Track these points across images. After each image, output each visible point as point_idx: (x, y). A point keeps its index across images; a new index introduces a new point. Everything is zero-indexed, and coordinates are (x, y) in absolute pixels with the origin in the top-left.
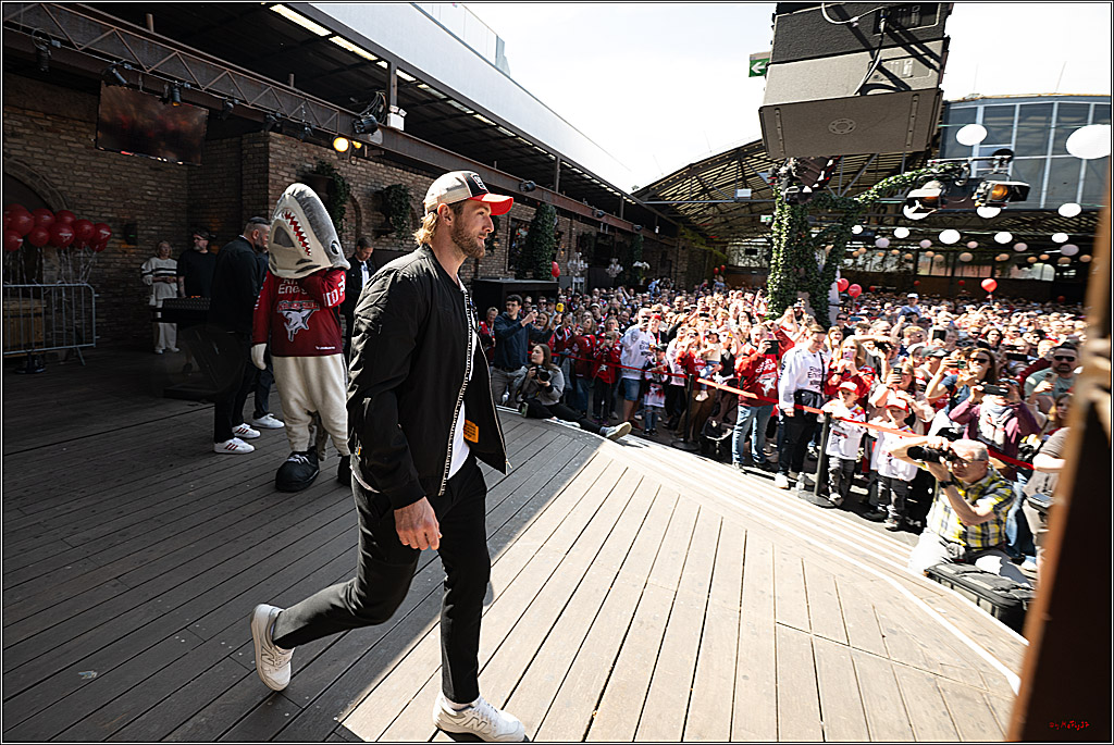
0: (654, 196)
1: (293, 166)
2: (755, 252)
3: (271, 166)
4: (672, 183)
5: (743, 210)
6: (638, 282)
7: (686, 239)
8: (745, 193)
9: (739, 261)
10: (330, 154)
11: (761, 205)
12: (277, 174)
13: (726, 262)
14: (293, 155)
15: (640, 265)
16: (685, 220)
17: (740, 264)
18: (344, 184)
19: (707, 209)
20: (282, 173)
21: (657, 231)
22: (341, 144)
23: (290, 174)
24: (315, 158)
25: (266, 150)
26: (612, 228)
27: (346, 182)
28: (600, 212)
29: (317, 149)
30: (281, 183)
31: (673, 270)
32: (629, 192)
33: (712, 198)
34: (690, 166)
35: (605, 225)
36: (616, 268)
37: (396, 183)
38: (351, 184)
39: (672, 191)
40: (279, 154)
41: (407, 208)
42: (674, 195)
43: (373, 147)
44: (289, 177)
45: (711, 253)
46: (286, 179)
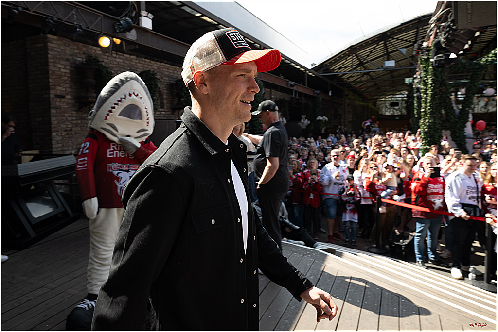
0: (327, 70)
1: (67, 60)
2: (397, 104)
3: (50, 60)
4: (338, 60)
5: (388, 75)
6: (321, 130)
7: (350, 99)
8: (391, 64)
9: (386, 111)
10: (95, 50)
11: (400, 72)
12: (55, 66)
13: (378, 112)
14: (67, 52)
15: (321, 118)
16: (348, 85)
17: (387, 113)
18: (107, 72)
19: (363, 76)
20: (59, 66)
21: (330, 94)
22: (105, 42)
23: (65, 65)
24: (84, 53)
25: (46, 49)
26: (300, 94)
27: (109, 71)
28: (293, 83)
29: (85, 47)
30: (59, 73)
31: (342, 121)
32: (310, 67)
33: (365, 68)
34: (351, 47)
35: (296, 91)
36: (305, 122)
37: (146, 69)
38: (113, 72)
39: (339, 65)
40: (56, 51)
41: (155, 88)
42: (340, 68)
43: (129, 42)
44: (65, 68)
45: (368, 107)
46: (63, 70)
